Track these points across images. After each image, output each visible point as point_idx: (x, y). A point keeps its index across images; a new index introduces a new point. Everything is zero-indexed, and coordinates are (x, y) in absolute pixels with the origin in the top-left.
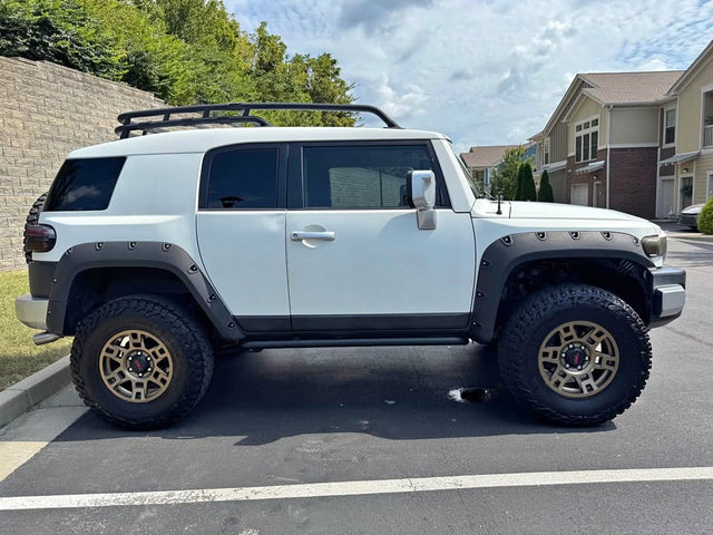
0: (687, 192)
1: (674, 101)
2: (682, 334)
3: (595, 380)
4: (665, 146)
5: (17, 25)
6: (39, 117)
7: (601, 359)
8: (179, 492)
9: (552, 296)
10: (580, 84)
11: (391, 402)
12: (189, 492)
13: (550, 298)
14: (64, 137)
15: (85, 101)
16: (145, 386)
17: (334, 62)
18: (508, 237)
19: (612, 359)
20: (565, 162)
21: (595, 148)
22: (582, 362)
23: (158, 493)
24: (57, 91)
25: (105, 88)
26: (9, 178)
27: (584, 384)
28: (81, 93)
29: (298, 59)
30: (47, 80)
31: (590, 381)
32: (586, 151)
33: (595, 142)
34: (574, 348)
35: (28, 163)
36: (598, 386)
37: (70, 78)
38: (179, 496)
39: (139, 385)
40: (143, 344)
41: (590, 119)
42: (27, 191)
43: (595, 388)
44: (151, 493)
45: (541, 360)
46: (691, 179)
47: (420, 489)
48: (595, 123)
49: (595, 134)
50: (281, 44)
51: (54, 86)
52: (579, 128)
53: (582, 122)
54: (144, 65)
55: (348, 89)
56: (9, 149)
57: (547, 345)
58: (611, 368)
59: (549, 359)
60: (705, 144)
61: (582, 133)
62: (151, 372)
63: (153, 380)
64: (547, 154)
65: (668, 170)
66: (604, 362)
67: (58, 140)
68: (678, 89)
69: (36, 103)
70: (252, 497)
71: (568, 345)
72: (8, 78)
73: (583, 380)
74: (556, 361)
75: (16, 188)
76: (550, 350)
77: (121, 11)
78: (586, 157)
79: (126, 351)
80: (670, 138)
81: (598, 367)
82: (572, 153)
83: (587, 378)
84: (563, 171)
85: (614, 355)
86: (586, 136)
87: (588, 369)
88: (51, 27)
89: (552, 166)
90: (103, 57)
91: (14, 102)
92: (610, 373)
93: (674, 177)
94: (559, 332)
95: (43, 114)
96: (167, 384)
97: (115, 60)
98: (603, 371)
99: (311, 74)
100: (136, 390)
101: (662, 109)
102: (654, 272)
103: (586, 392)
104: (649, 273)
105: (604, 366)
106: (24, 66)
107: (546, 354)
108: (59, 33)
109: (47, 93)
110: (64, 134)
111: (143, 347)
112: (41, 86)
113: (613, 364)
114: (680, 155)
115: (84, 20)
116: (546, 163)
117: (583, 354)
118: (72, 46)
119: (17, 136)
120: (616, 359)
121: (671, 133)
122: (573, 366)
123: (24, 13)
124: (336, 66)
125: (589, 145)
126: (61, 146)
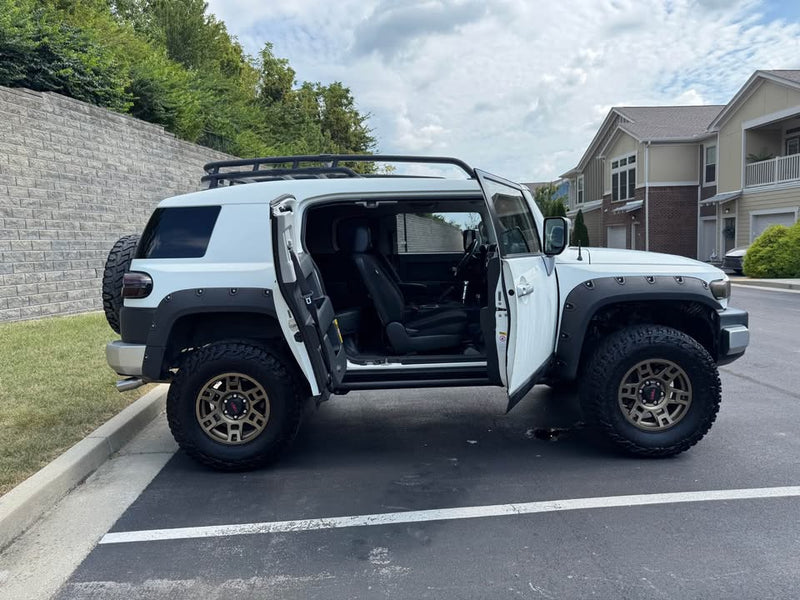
0: (729, 233)
1: (714, 137)
2: (739, 376)
3: (670, 414)
4: (706, 185)
5: (14, 52)
6: (45, 153)
7: (675, 394)
8: (299, 522)
9: (631, 336)
10: (614, 117)
11: (473, 442)
12: (309, 521)
13: (628, 338)
14: (71, 175)
15: (92, 135)
16: (241, 428)
17: (348, 91)
18: (590, 281)
19: (686, 394)
20: (600, 202)
21: (632, 186)
22: (658, 398)
23: (280, 523)
24: (63, 124)
25: (113, 121)
26: (14, 220)
27: (660, 418)
28: (89, 127)
29: (307, 87)
30: (53, 112)
31: (666, 415)
32: (623, 189)
33: (632, 179)
34: (650, 384)
35: (34, 203)
36: (673, 419)
37: (77, 110)
38: (300, 525)
39: (235, 427)
40: (240, 387)
41: (627, 156)
42: (34, 234)
43: (671, 422)
44: (273, 523)
45: (621, 395)
46: (733, 219)
47: (524, 512)
48: (633, 159)
49: (632, 172)
50: (289, 69)
51: (60, 119)
52: (615, 165)
53: (618, 159)
54: (149, 94)
55: (363, 119)
56: (15, 188)
57: (627, 382)
58: (685, 403)
59: (628, 395)
60: (747, 183)
61: (619, 170)
62: (246, 414)
63: (250, 422)
64: (580, 193)
65: (710, 210)
66: (678, 397)
67: (65, 177)
68: (718, 125)
69: (42, 139)
70: (370, 523)
71: (645, 382)
72: (13, 111)
73: (659, 414)
74: (633, 397)
75: (22, 231)
76: (629, 386)
77: (122, 35)
78: (623, 196)
79: (222, 394)
80: (711, 176)
81: (673, 401)
82: (609, 192)
83: (663, 412)
84: (598, 210)
85: (687, 390)
86: (623, 174)
87: (663, 403)
88: (51, 54)
89: (587, 206)
90: (107, 88)
91: (19, 137)
92: (684, 406)
93: (716, 217)
94: (637, 370)
95: (48, 150)
96: (264, 425)
97: (120, 90)
98: (677, 405)
99: (322, 103)
100: (231, 432)
101: (702, 147)
102: (721, 313)
103: (662, 425)
104: (716, 315)
105: (678, 400)
106: (30, 98)
107: (625, 391)
108: (59, 60)
109: (54, 127)
110: (71, 172)
111: (240, 390)
112: (47, 119)
113: (686, 398)
114: (721, 195)
115: (86, 46)
116: (580, 201)
117: (658, 391)
118: (73, 75)
119: (22, 174)
120: (689, 394)
121: (711, 171)
122: (650, 401)
123: (23, 38)
124: (350, 95)
125: (626, 183)
126: (67, 185)
